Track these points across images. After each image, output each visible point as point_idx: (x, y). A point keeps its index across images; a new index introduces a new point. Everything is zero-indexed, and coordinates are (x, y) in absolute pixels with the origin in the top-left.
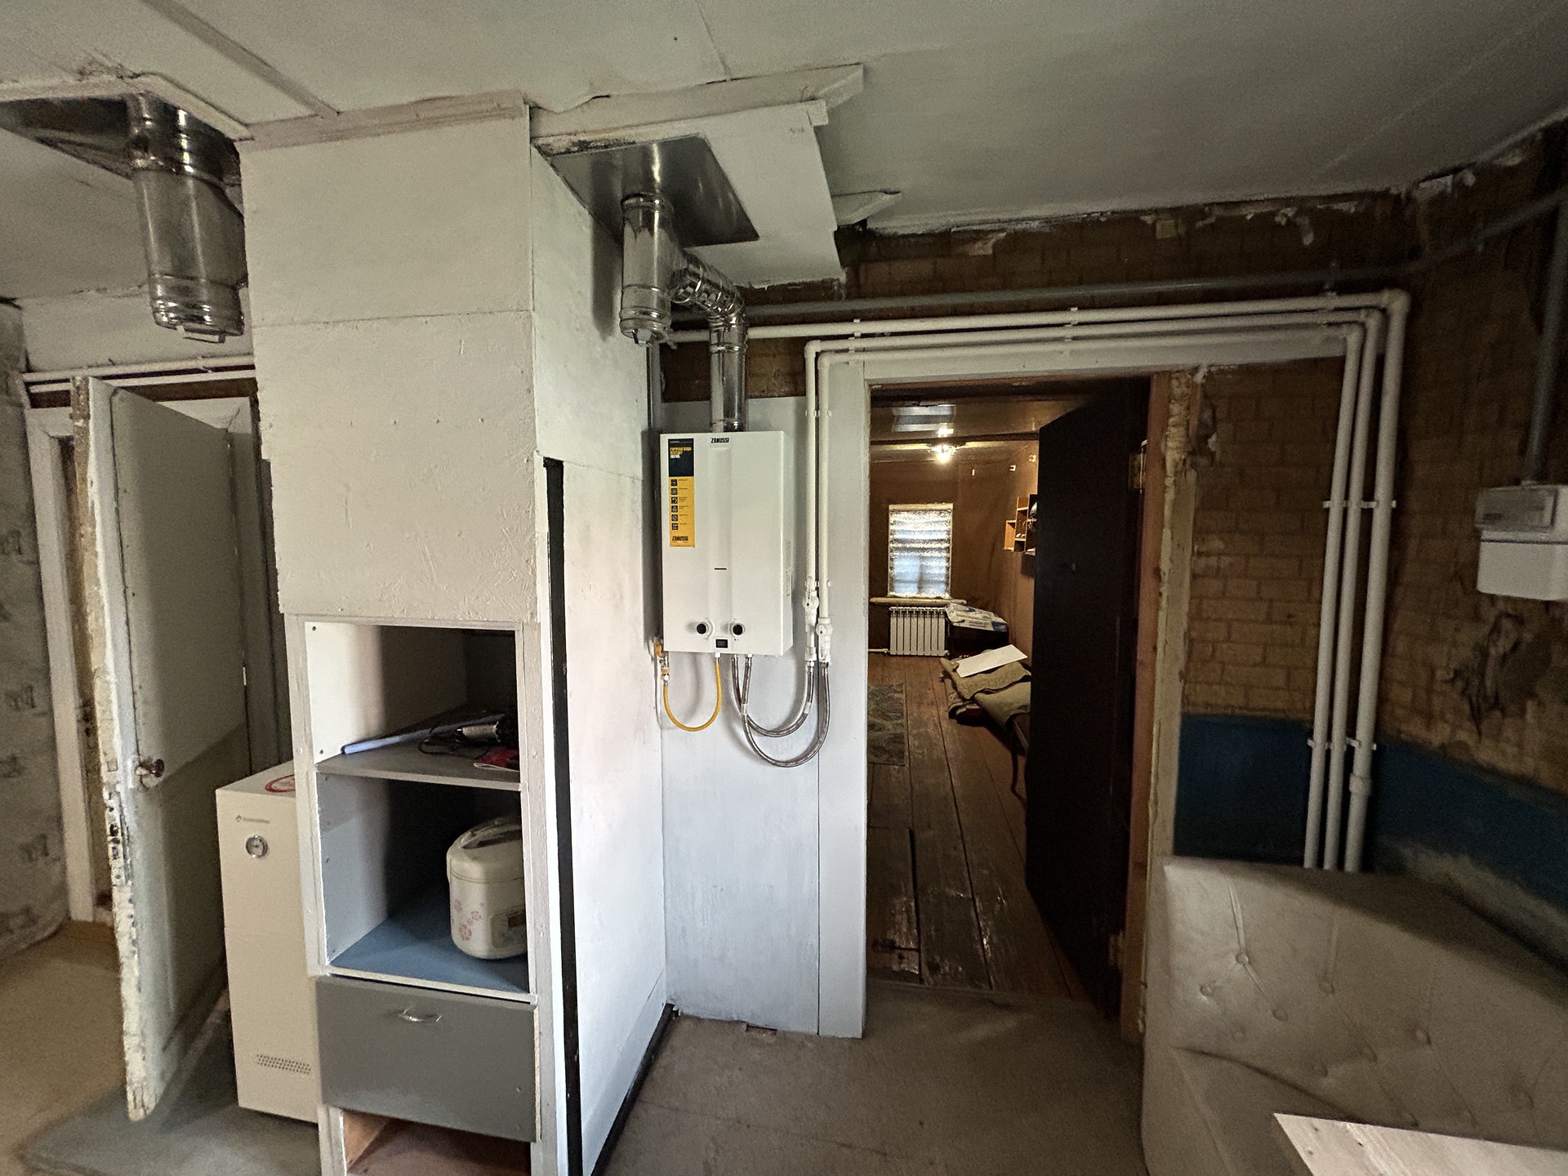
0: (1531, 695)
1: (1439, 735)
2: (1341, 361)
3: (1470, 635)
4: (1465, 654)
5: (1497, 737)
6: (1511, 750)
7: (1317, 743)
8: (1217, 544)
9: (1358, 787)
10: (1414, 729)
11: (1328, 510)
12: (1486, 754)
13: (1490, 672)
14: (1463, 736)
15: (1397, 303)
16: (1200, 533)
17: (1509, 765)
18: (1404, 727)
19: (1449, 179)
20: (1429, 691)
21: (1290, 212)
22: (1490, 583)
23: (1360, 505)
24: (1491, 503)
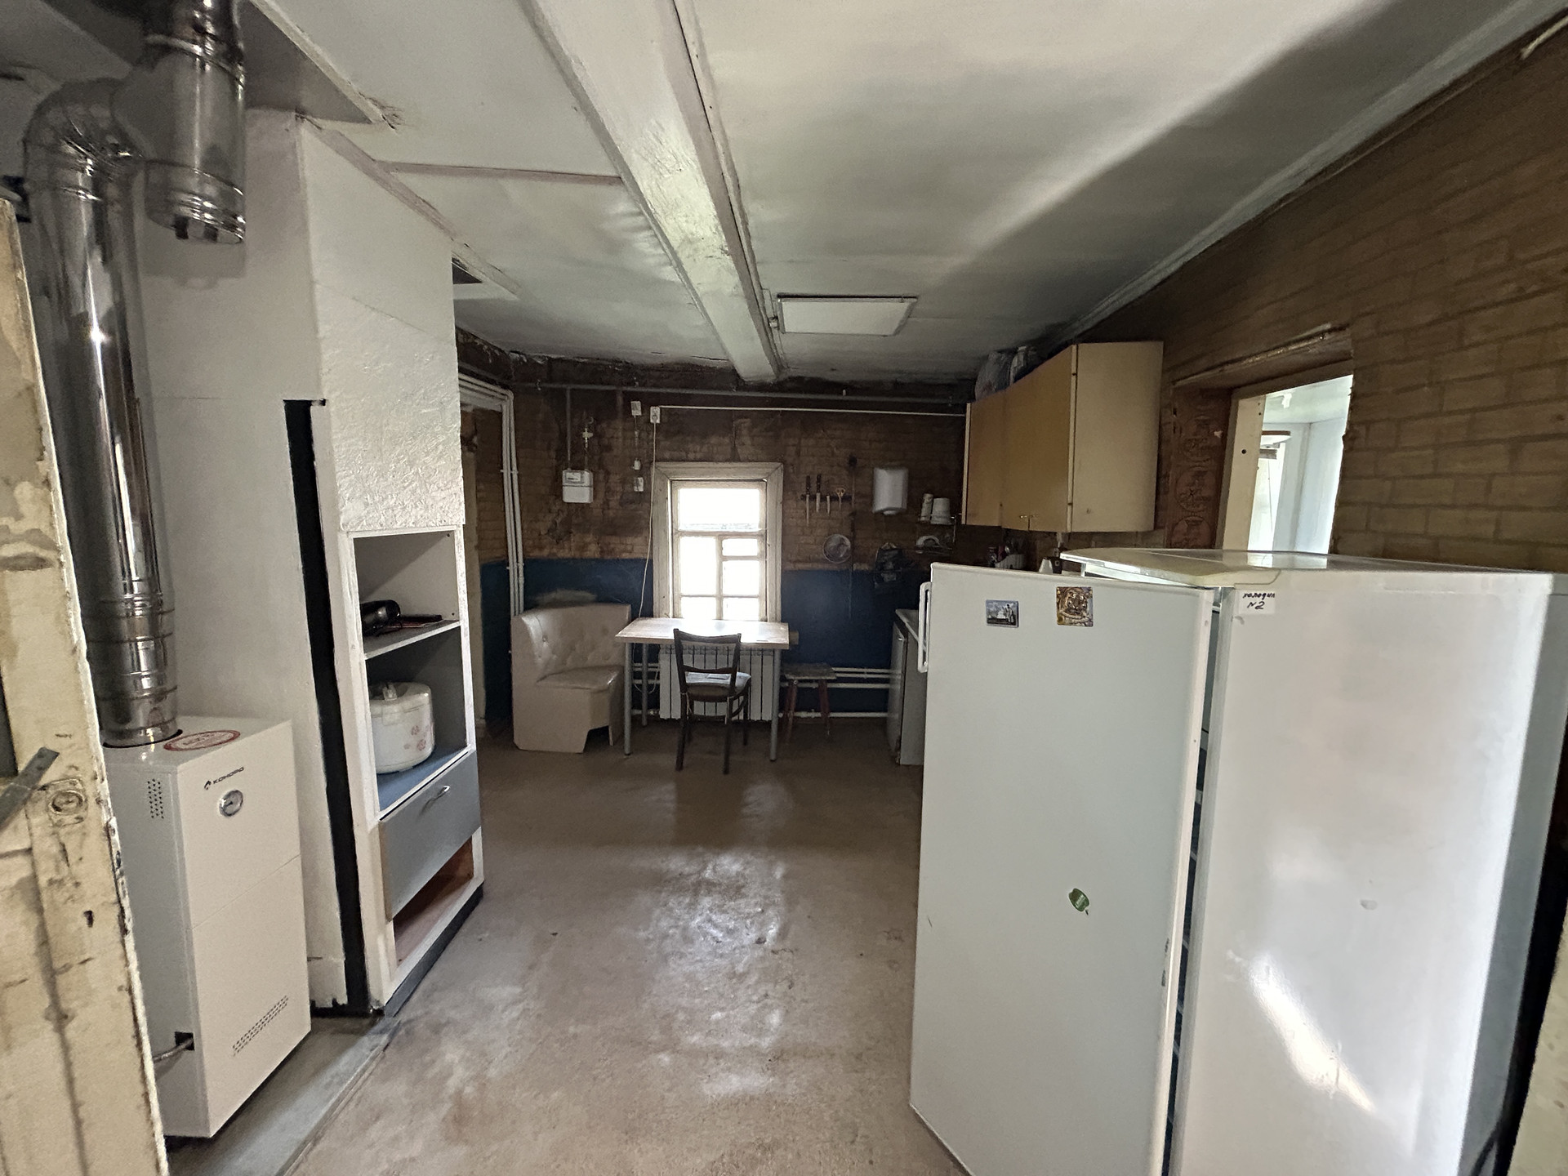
0: (571, 533)
1: (546, 552)
2: (500, 415)
3: (550, 518)
4: (549, 524)
5: (563, 548)
6: (567, 551)
7: (510, 568)
8: (482, 487)
9: (522, 580)
10: (536, 554)
11: (502, 473)
12: (561, 554)
13: (558, 528)
14: (555, 550)
15: (511, 395)
16: (478, 481)
17: (569, 556)
18: (531, 554)
19: (518, 355)
20: (539, 539)
21: (486, 347)
22: (567, 499)
23: (510, 472)
24: (567, 474)
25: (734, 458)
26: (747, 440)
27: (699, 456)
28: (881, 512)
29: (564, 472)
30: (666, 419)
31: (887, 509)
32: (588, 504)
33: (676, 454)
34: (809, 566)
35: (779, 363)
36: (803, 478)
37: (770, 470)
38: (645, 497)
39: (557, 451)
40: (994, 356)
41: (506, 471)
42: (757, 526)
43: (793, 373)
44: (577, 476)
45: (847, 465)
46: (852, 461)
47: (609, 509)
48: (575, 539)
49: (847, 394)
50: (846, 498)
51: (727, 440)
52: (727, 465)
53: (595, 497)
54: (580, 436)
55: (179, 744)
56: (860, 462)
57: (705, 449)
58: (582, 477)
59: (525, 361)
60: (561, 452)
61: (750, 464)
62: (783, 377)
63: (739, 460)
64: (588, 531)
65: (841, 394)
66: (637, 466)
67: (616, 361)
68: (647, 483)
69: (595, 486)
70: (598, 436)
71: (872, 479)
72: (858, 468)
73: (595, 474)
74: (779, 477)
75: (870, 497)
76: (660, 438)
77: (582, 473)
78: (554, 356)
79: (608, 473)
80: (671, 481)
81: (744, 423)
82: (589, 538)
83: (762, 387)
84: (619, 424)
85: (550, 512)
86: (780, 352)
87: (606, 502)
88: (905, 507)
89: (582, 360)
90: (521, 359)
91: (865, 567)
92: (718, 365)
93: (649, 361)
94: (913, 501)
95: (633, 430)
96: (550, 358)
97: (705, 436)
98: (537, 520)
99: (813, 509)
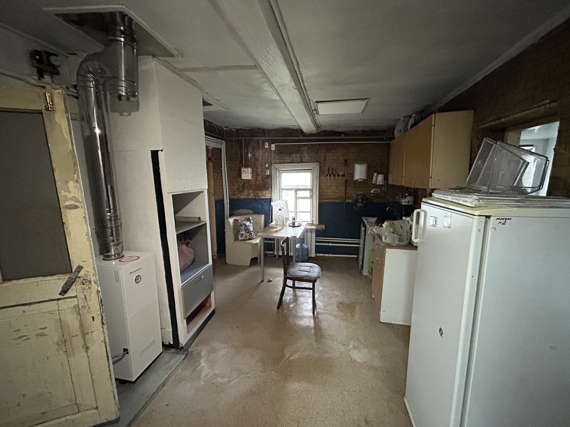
0: (244, 189)
1: (236, 197)
2: (221, 149)
3: (237, 184)
4: (237, 186)
6: (243, 196)
7: (225, 202)
9: (228, 206)
10: (233, 197)
12: (241, 197)
13: (240, 188)
14: (239, 196)
15: (224, 142)
18: (231, 197)
19: (226, 128)
20: (234, 192)
21: (216, 126)
22: (243, 178)
23: (224, 169)
24: (243, 169)
25: (302, 162)
26: (306, 155)
27: (289, 161)
28: (357, 180)
29: (242, 168)
30: (277, 148)
31: (359, 179)
32: (250, 180)
33: (281, 161)
34: (329, 201)
35: (317, 126)
36: (327, 168)
37: (314, 166)
38: (270, 177)
39: (240, 161)
40: (402, 119)
41: (223, 169)
42: (310, 186)
43: (323, 129)
44: (246, 170)
45: (344, 163)
46: (346, 161)
47: (257, 181)
48: (246, 192)
49: (344, 136)
50: (343, 175)
51: (298, 155)
52: (299, 164)
53: (252, 177)
54: (247, 155)
55: (123, 260)
56: (348, 162)
57: (291, 159)
58: (248, 170)
59: (229, 130)
60: (241, 161)
61: (307, 164)
62: (319, 131)
63: (303, 162)
64: (250, 189)
65: (342, 136)
66: (267, 166)
67: (259, 129)
68: (271, 172)
69: (253, 173)
70: (254, 155)
71: (353, 167)
72: (348, 164)
73: (252, 168)
74: (318, 168)
75: (352, 175)
76: (275, 155)
77: (248, 169)
78: (238, 128)
79: (257, 168)
80: (279, 171)
81: (305, 148)
82: (251, 191)
83: (311, 135)
84: (261, 151)
85: (237, 182)
86: (318, 122)
87: (256, 178)
88: (366, 178)
89: (248, 129)
90: (228, 130)
91: (350, 201)
92: (295, 128)
93: (271, 128)
94: (370, 176)
95: (266, 153)
96: (237, 129)
97: (290, 154)
98: (233, 185)
99: (330, 179)
